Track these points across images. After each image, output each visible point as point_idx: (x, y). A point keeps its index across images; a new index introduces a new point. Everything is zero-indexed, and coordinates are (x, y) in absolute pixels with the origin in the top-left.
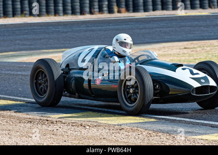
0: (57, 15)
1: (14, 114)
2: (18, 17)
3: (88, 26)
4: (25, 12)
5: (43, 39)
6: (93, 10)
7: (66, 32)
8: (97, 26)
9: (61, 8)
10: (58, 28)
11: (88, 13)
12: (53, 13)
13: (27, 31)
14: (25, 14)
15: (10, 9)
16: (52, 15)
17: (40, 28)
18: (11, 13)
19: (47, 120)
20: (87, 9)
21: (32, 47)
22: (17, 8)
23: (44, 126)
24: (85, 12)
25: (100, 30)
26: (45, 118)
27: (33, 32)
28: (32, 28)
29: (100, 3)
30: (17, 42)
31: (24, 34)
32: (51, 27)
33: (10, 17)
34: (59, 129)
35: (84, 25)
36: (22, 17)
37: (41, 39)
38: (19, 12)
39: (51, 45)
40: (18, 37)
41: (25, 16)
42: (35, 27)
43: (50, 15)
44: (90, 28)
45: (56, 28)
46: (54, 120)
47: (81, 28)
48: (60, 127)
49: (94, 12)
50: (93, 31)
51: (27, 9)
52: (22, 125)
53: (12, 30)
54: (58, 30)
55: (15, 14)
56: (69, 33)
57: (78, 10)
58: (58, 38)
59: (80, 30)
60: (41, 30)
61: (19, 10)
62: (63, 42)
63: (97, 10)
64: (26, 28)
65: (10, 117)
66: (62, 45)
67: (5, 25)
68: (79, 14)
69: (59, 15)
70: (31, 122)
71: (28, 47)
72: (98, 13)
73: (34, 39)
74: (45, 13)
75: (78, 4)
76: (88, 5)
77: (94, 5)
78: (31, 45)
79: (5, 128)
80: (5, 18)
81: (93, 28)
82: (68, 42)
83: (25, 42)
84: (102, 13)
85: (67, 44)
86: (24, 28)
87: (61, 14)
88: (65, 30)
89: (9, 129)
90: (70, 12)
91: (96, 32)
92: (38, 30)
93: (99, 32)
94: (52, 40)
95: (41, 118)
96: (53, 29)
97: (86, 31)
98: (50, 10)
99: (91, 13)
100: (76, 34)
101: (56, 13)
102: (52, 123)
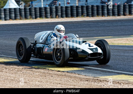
0: (103, 16)
1: (77, 76)
2: (80, 17)
3: (122, 23)
4: (84, 14)
5: (95, 30)
6: (125, 13)
7: (109, 26)
8: (128, 23)
9: (106, 12)
10: (104, 24)
11: (122, 15)
12: (101, 15)
13: (85, 26)
14: (84, 15)
15: (75, 12)
16: (100, 16)
17: (93, 24)
18: (75, 15)
19: (98, 80)
20: (122, 13)
21: (88, 35)
22: (79, 12)
23: (95, 83)
24: (121, 14)
25: (130, 25)
26: (96, 78)
27: (89, 26)
28: (88, 24)
29: (130, 9)
30: (79, 32)
31: (83, 28)
32: (99, 23)
33: (75, 17)
34: (105, 85)
35: (120, 22)
36: (82, 17)
37: (93, 30)
38: (81, 14)
39: (99, 34)
40: (80, 29)
41: (84, 17)
42: (90, 23)
43: (99, 16)
44: (123, 24)
45: (103, 24)
46: (102, 79)
47: (118, 24)
48: (105, 84)
49: (126, 14)
50: (125, 26)
51: (86, 12)
52: (82, 82)
53: (76, 25)
54: (104, 25)
55: (78, 16)
56: (111, 27)
57: (116, 13)
58: (104, 30)
59: (117, 25)
60: (94, 25)
61: (81, 13)
62: (107, 32)
63: (128, 13)
64: (85, 24)
65: (75, 77)
66: (106, 34)
67: (72, 22)
68: (117, 15)
69: (105, 16)
70: (87, 80)
71: (85, 35)
72: (128, 15)
73: (89, 31)
74: (96, 15)
75: (117, 9)
76: (122, 10)
77: (126, 10)
78: (88, 34)
79: (72, 84)
80: (72, 17)
81: (126, 24)
82: (110, 32)
83: (84, 32)
84: (131, 15)
85: (109, 33)
86: (83, 24)
87: (106, 15)
88: (109, 25)
89: (74, 85)
90: (111, 14)
91: (127, 26)
92: (92, 25)
93: (129, 26)
94: (100, 31)
95: (94, 78)
96: (101, 25)
97: (121, 26)
98: (99, 13)
99: (124, 15)
100: (115, 27)
101: (103, 15)
102: (101, 81)
